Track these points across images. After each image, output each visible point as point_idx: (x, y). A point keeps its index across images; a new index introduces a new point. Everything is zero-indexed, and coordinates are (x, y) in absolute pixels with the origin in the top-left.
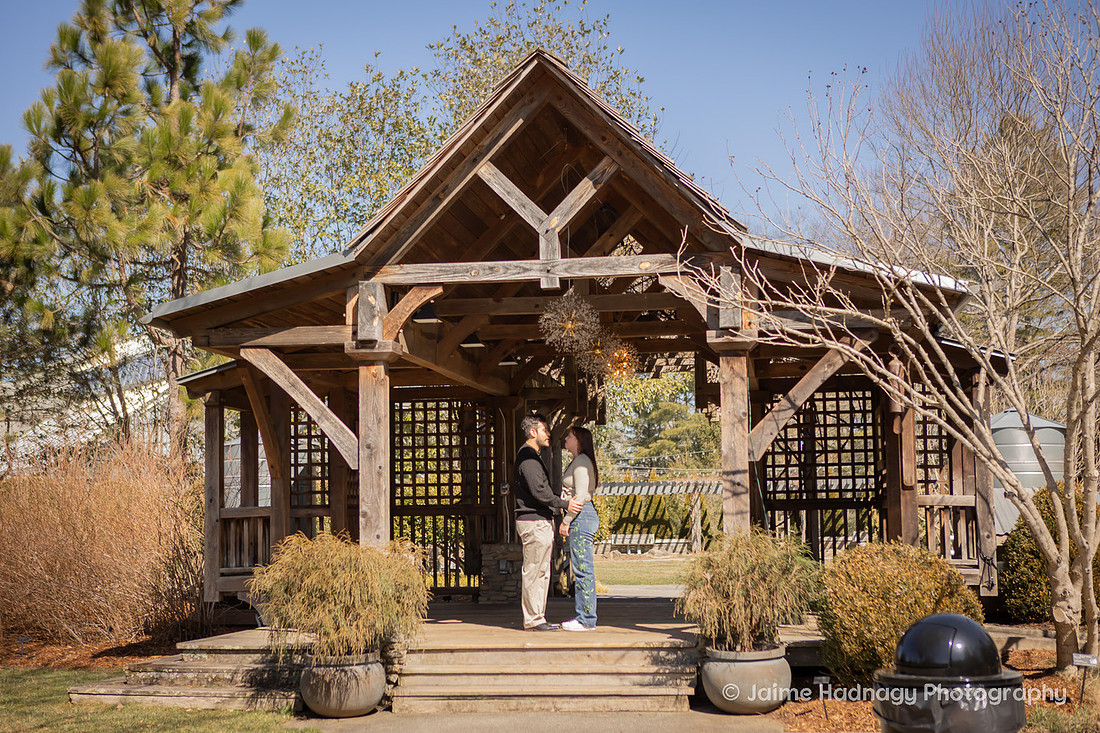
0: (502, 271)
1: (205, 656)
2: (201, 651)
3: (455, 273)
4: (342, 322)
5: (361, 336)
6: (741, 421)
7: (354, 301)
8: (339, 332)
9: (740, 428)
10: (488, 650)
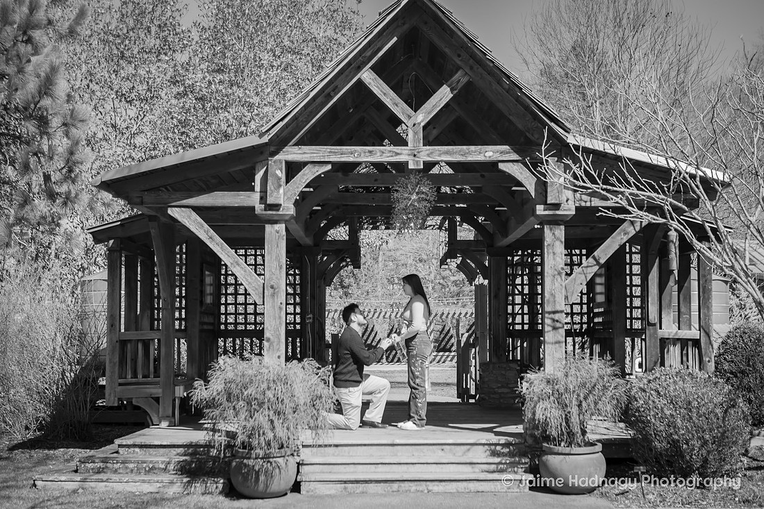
0: (378, 154)
1: (137, 450)
2: (134, 446)
3: (342, 154)
4: (252, 189)
5: (270, 200)
6: (560, 274)
7: (261, 173)
8: (249, 197)
9: (559, 279)
10: (365, 445)
